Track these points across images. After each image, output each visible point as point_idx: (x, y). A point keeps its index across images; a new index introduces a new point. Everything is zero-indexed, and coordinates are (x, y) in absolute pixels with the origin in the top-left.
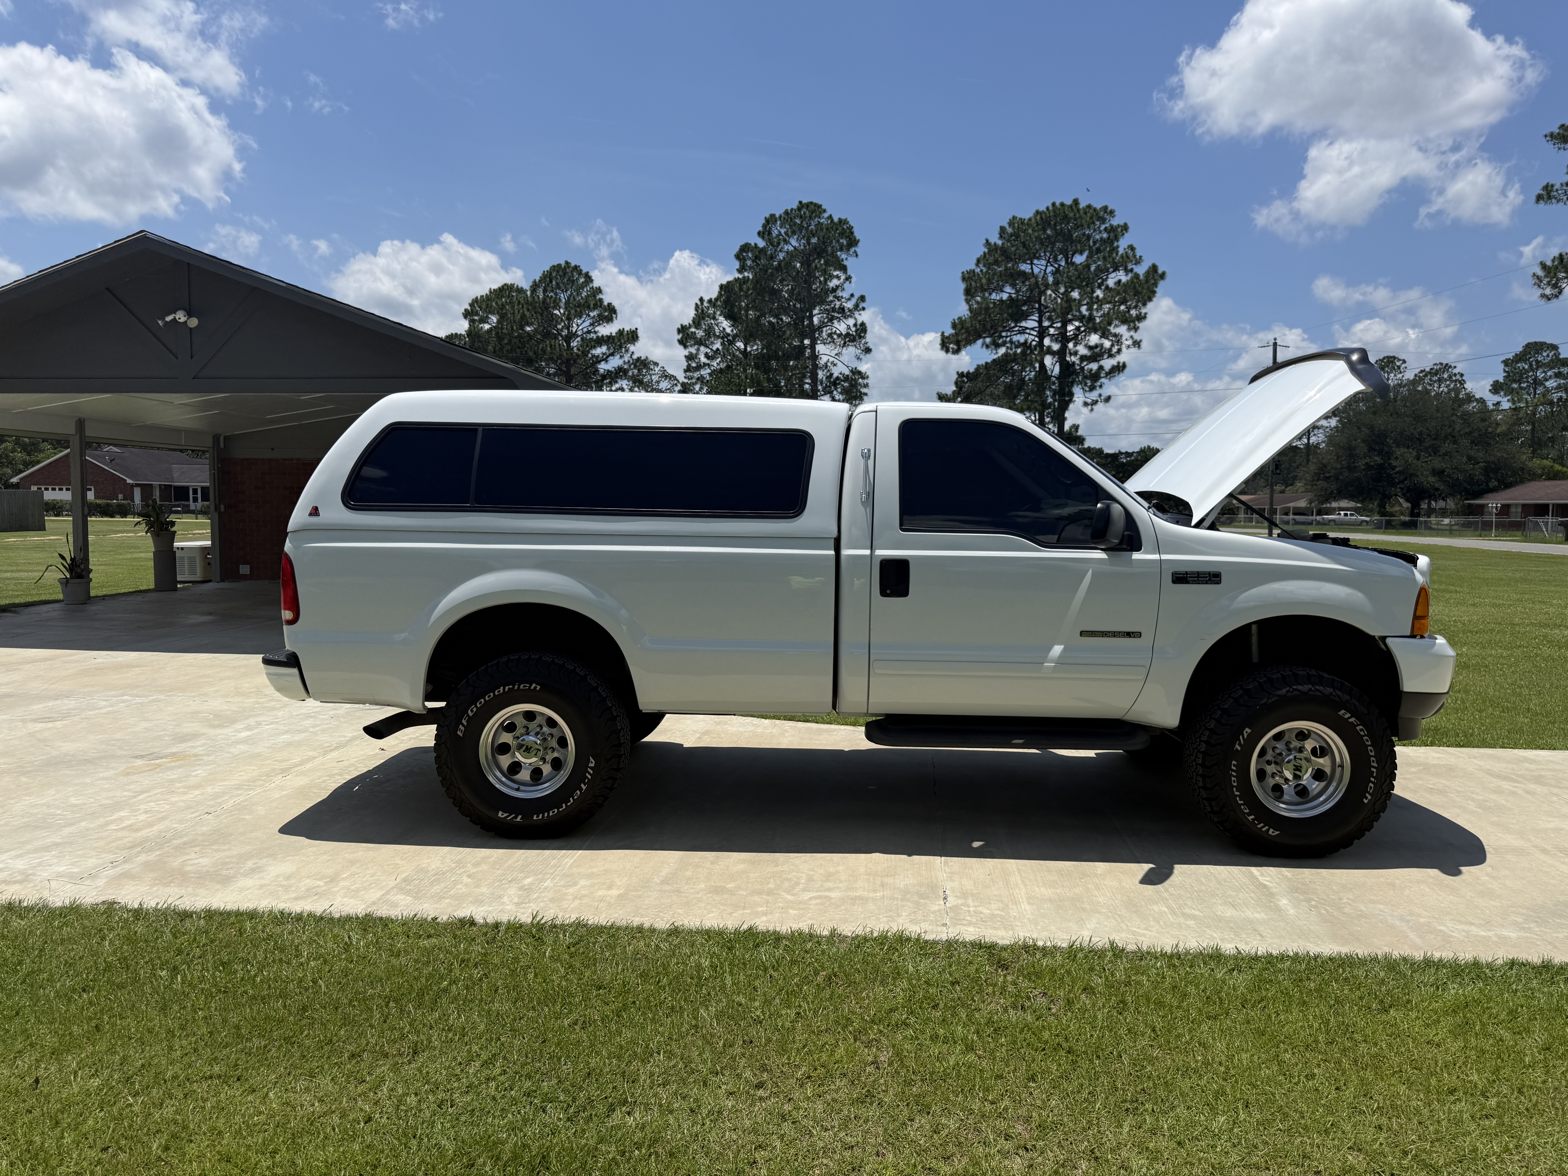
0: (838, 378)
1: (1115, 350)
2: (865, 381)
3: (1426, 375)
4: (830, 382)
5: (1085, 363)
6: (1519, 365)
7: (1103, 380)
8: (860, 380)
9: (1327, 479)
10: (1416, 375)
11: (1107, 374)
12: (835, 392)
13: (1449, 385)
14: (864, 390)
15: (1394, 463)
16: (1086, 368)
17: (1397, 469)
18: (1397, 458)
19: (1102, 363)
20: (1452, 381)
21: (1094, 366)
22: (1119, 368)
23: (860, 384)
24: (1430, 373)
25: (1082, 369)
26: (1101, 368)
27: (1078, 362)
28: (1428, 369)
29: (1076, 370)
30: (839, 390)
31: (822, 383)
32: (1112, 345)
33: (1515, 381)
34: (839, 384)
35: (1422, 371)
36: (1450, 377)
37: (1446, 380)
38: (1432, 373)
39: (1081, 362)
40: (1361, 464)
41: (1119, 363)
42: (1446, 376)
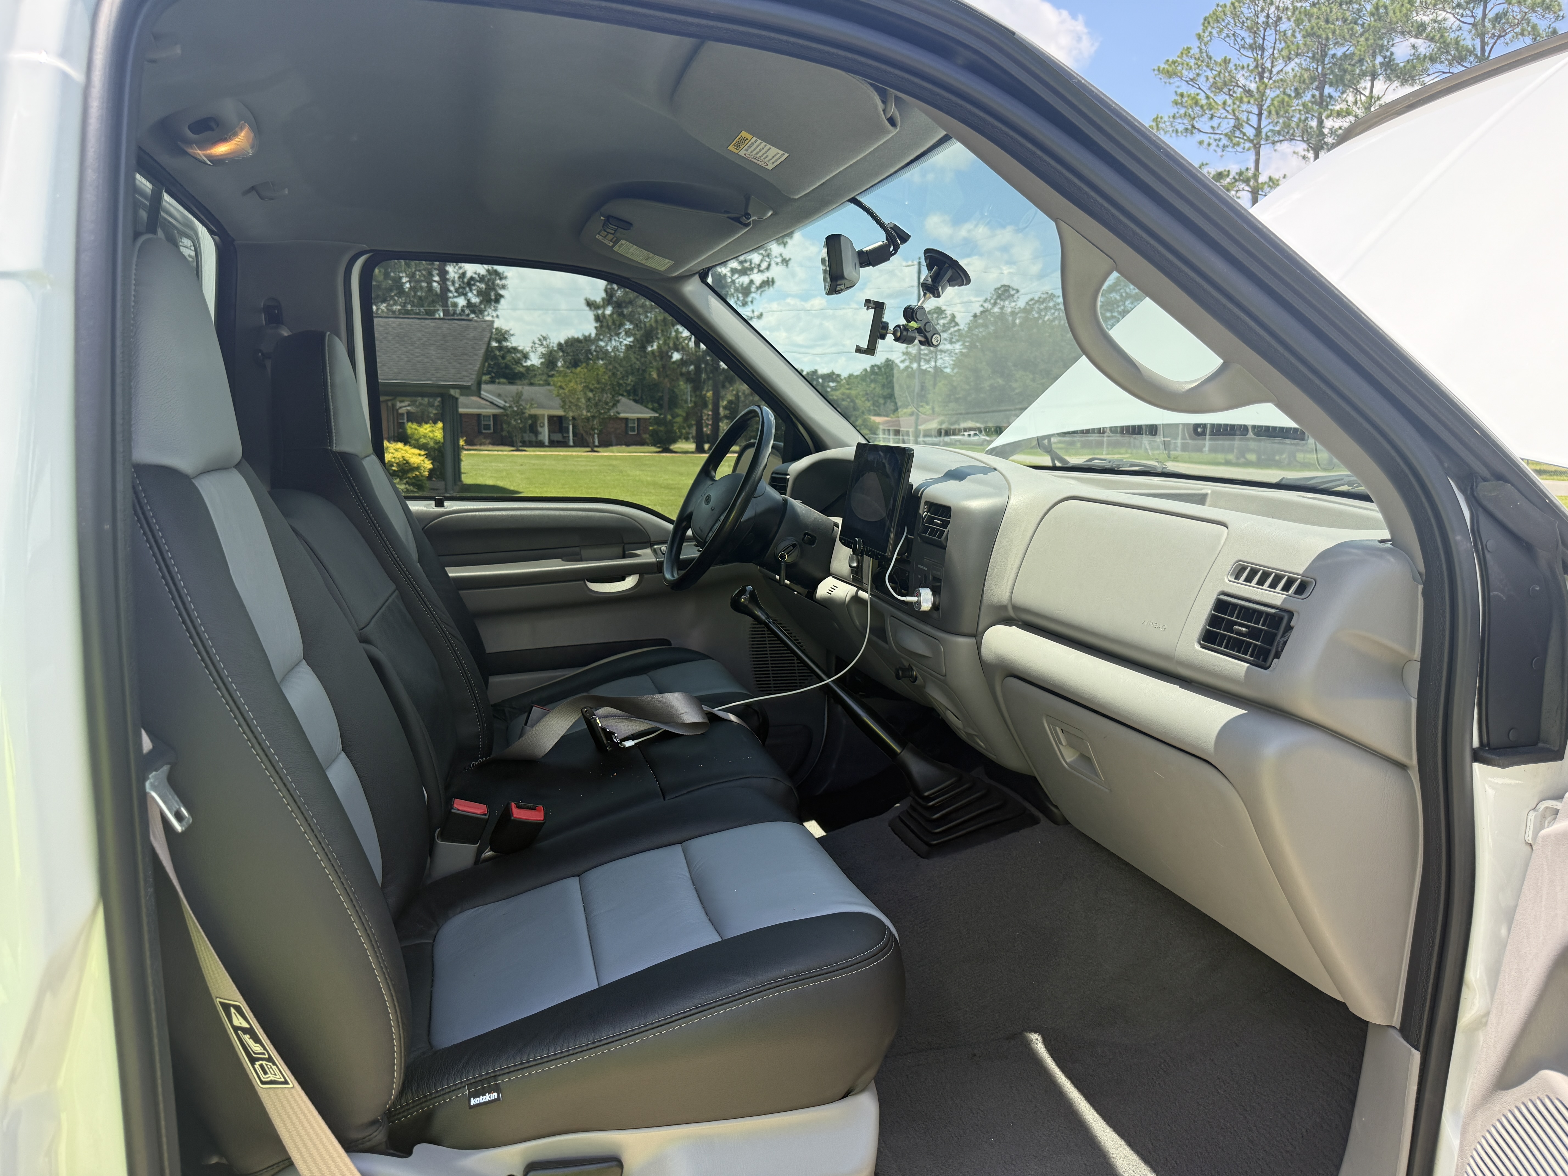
0: (472, 278)
1: (764, 265)
2: (503, 282)
3: (1035, 304)
4: (463, 282)
5: (736, 276)
6: (1112, 295)
7: (753, 295)
8: (498, 282)
9: (957, 400)
10: (1027, 303)
11: (758, 288)
12: (470, 295)
13: (1054, 313)
14: (502, 292)
15: (1014, 385)
16: (737, 281)
17: (1017, 391)
18: (1016, 381)
19: (753, 277)
20: (1056, 310)
21: (745, 280)
22: (768, 283)
23: (498, 285)
24: (1038, 301)
25: (733, 282)
26: (752, 282)
27: (729, 274)
28: (1036, 298)
29: (726, 282)
30: (475, 292)
31: (453, 283)
32: (762, 261)
33: (1108, 310)
34: (474, 285)
35: (1032, 299)
36: (1055, 306)
37: (1051, 308)
38: (1040, 301)
39: (732, 275)
40: (986, 385)
41: (768, 278)
42: (1051, 304)
